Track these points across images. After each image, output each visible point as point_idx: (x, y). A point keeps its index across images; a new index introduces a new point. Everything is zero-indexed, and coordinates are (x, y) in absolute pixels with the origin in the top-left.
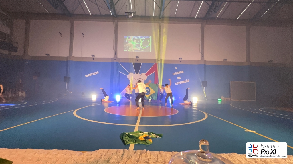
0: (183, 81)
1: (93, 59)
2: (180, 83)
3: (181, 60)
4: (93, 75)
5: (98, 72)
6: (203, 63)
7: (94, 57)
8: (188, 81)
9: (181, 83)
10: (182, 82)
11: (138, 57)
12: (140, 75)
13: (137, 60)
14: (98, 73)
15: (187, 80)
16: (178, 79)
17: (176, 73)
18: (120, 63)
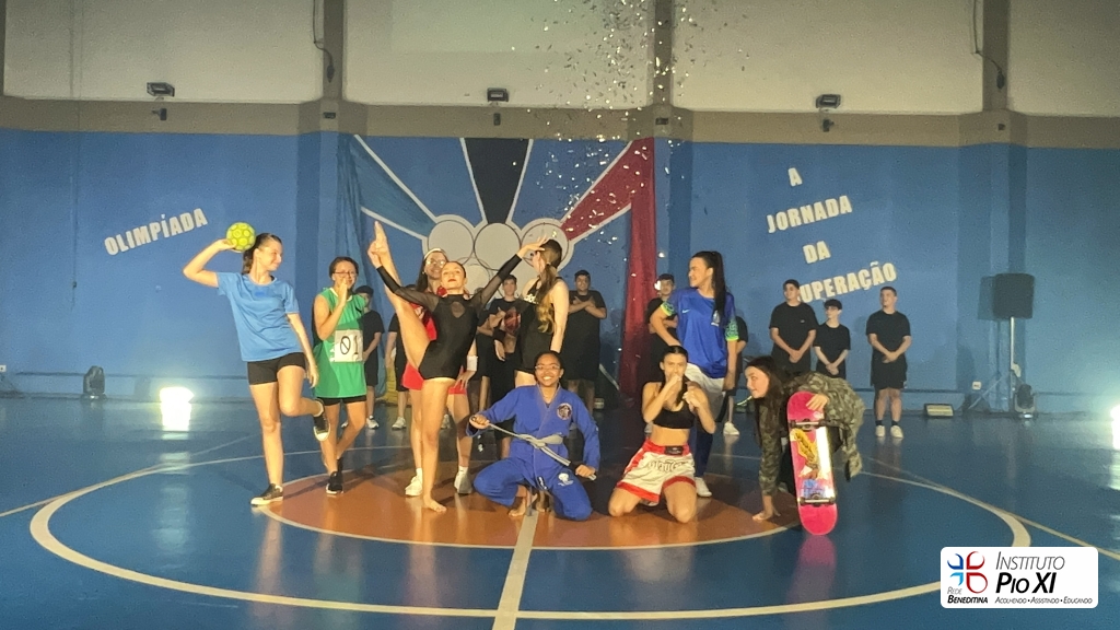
0: (851, 276)
1: (163, 114)
2: (823, 293)
3: (832, 110)
4: (161, 234)
5: (198, 212)
6: (1004, 137)
7: (168, 99)
8: (888, 273)
9: (830, 295)
10: (839, 280)
11: (505, 96)
12: (521, 233)
13: (497, 119)
14: (200, 218)
15: (876, 271)
16: (809, 260)
17: (793, 212)
18: (364, 138)
